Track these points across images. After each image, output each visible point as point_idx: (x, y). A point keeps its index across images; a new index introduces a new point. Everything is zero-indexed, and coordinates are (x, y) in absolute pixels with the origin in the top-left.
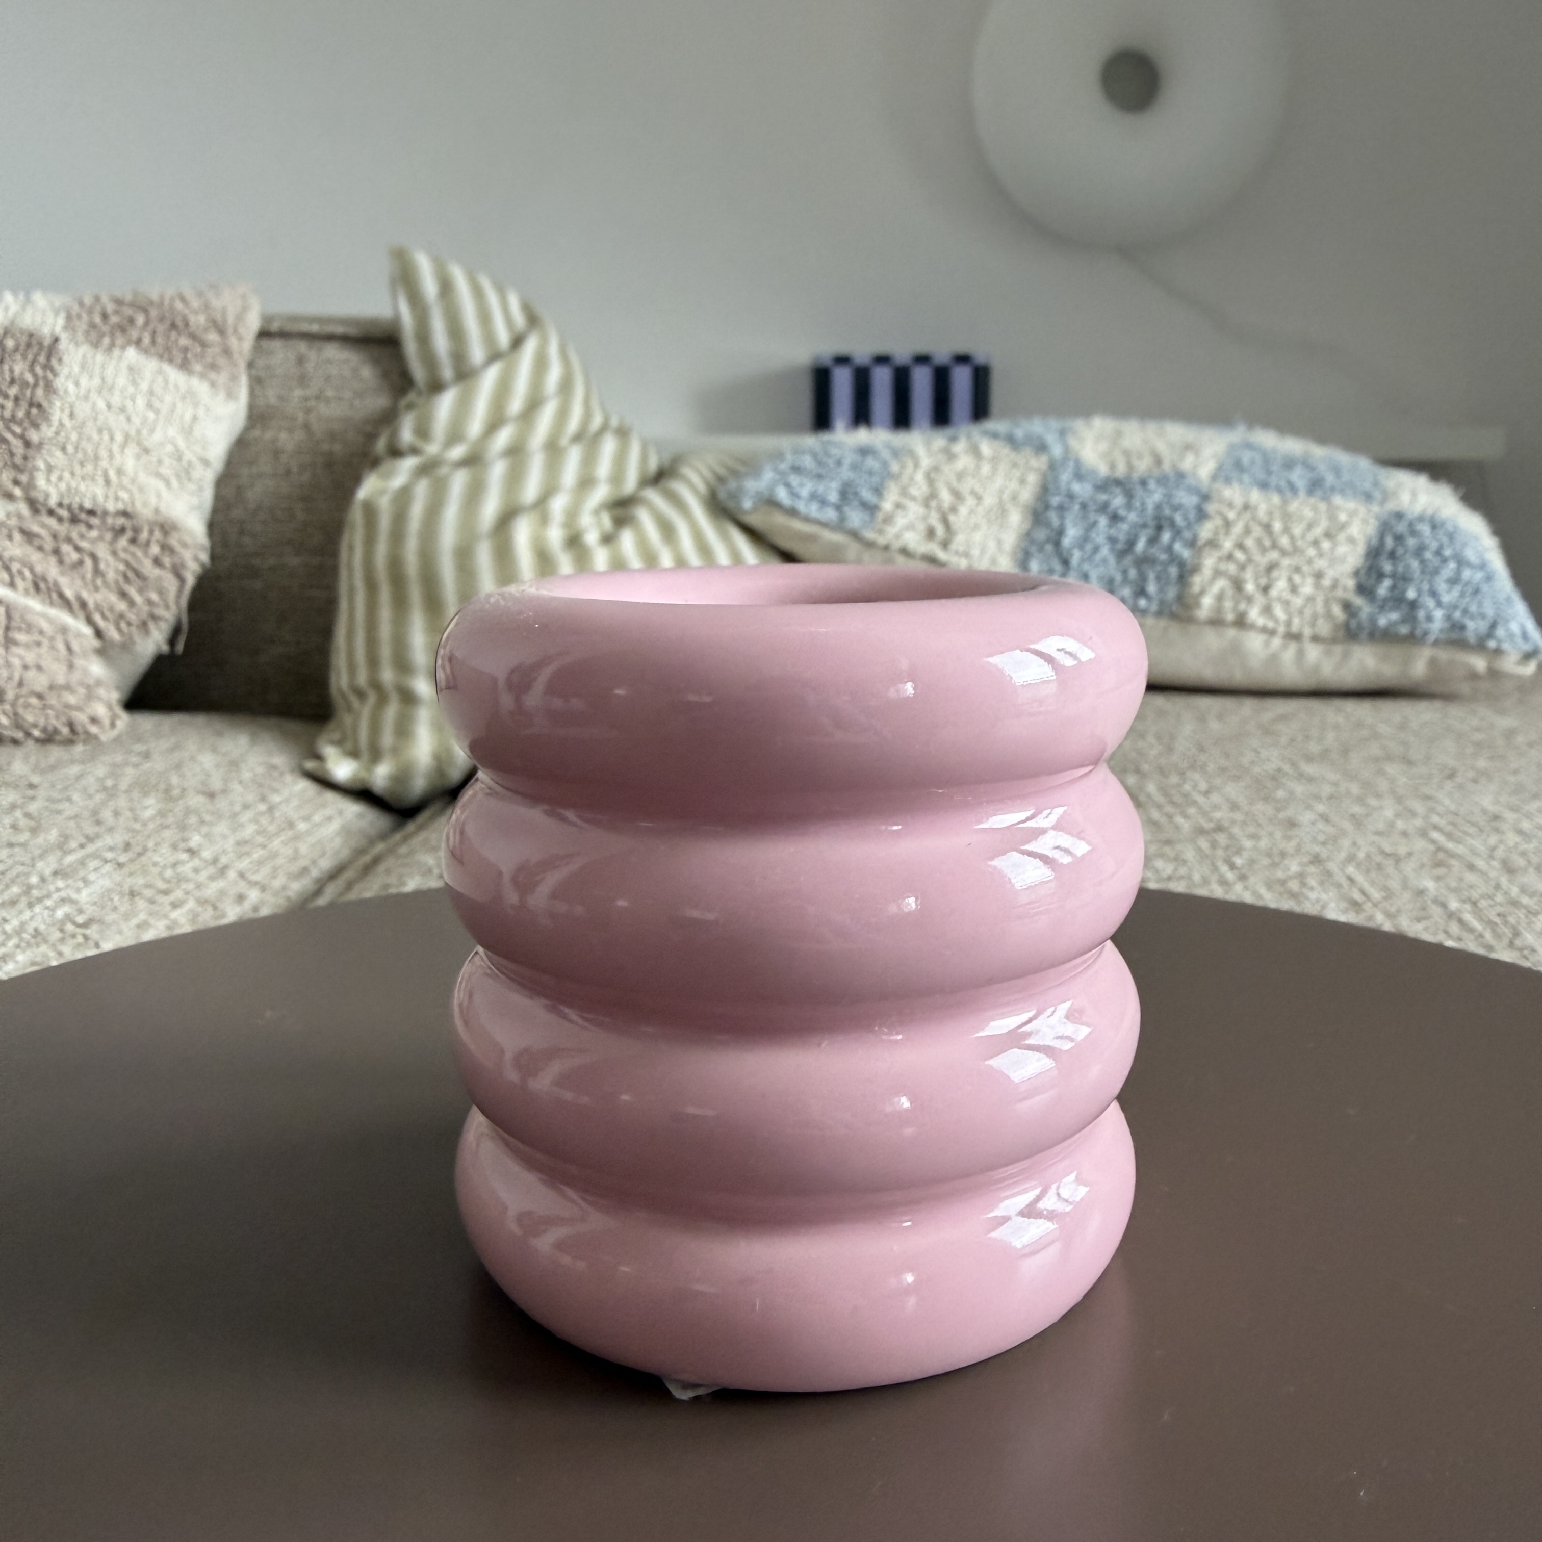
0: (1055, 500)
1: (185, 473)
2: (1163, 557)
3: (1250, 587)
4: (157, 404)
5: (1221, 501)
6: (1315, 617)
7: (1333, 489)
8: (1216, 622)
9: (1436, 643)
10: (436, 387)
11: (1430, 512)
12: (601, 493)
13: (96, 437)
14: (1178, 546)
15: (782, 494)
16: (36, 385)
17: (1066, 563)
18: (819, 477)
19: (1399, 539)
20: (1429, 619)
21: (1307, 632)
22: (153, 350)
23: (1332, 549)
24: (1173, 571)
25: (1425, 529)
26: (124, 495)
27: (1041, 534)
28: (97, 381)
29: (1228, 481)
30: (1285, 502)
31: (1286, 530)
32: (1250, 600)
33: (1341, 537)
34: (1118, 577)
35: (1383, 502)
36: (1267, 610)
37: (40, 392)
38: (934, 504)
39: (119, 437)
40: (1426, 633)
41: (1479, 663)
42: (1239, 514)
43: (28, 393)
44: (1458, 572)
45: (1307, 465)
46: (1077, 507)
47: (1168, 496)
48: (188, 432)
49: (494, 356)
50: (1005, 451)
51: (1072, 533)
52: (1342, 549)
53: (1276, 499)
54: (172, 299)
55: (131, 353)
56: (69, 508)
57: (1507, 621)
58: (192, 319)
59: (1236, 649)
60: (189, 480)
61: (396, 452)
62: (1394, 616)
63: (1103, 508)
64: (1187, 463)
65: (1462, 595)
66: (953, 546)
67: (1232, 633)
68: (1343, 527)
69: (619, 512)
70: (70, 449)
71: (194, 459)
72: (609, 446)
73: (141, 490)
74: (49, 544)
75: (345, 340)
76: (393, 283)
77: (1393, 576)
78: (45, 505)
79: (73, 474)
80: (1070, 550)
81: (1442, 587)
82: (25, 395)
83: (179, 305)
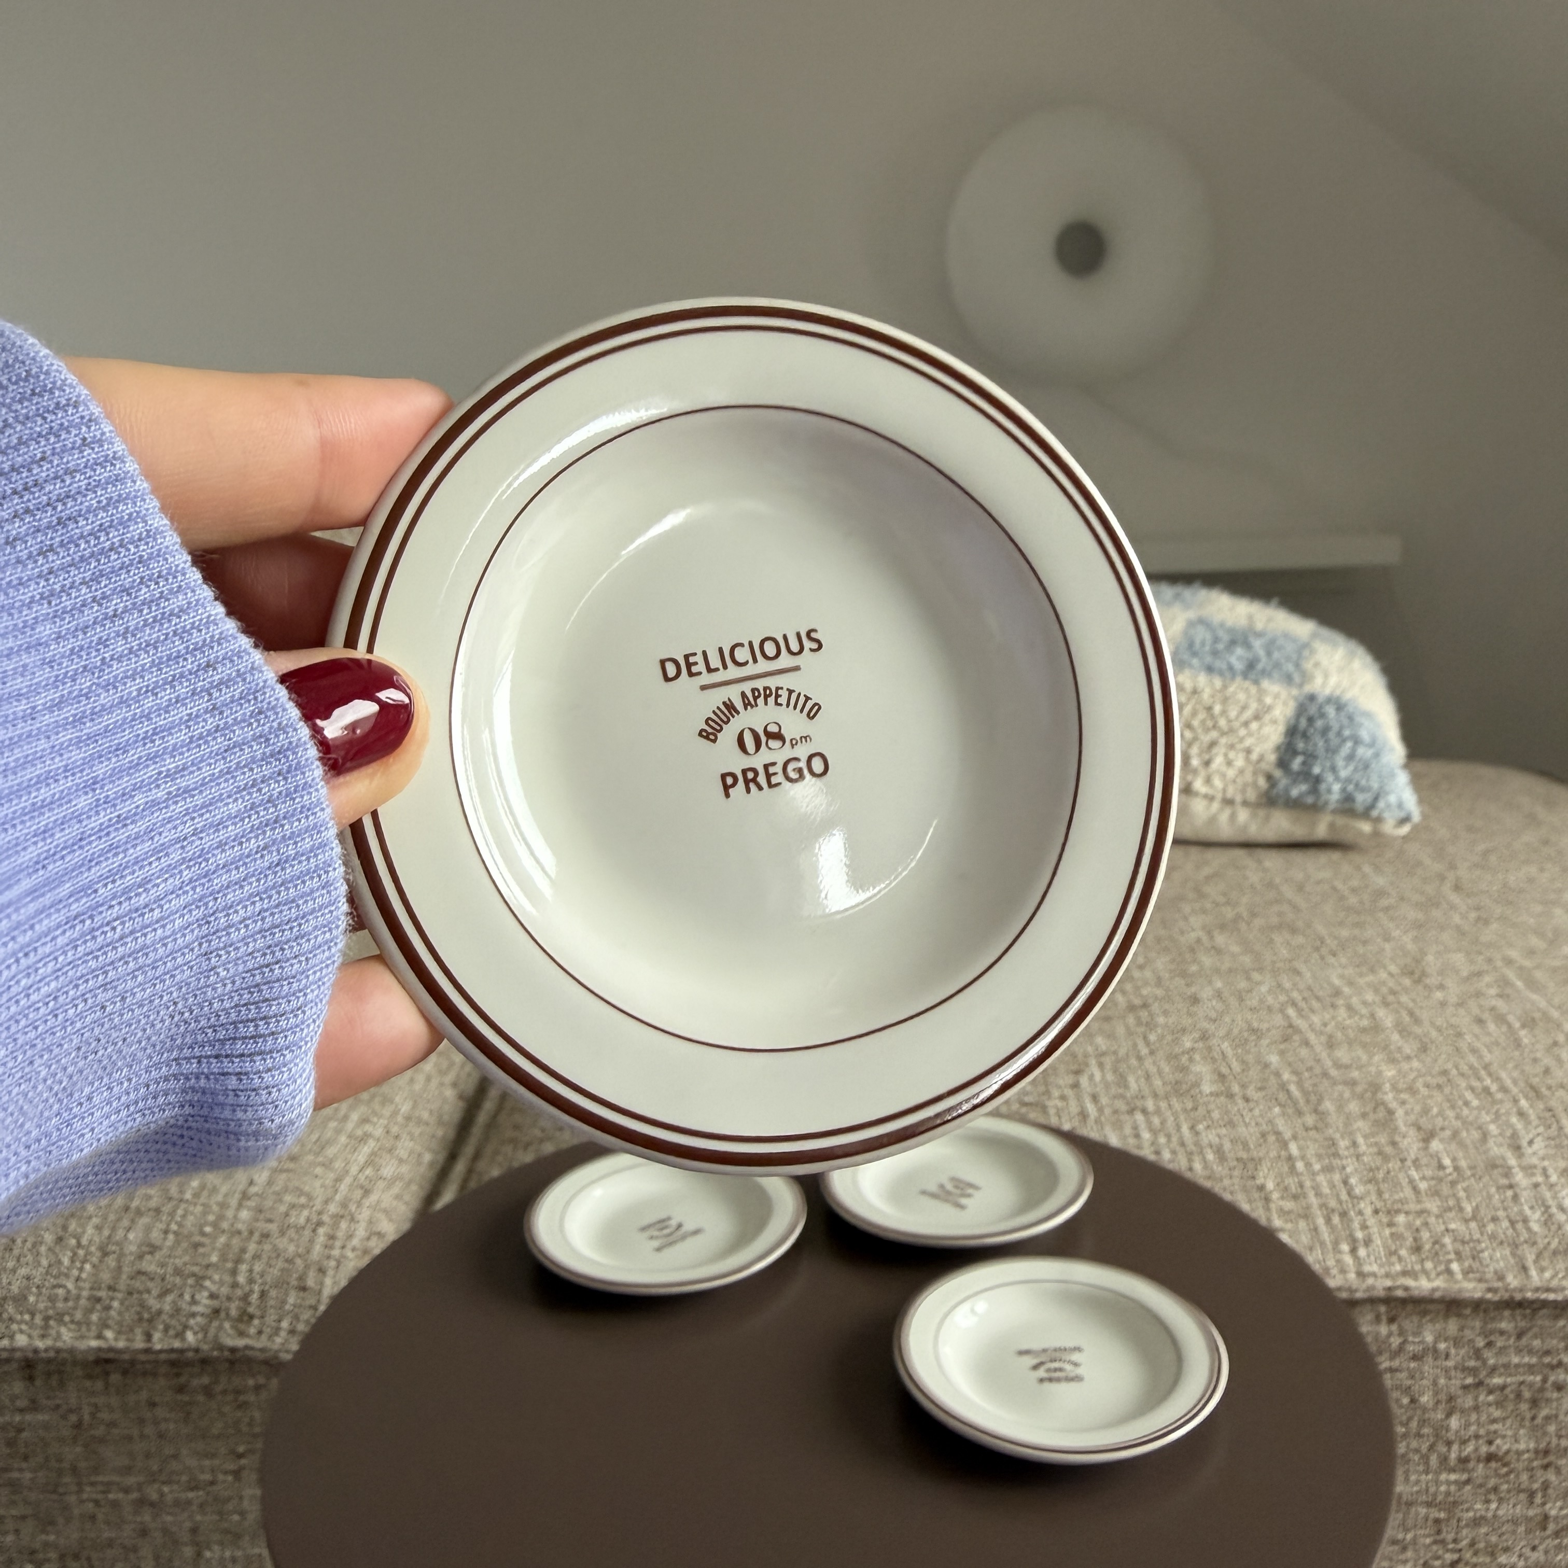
6: (1245, 785)
7: (1263, 673)
9: (1334, 812)
11: (1338, 692)
19: (1310, 720)
20: (1329, 791)
21: (1239, 799)
23: (1259, 729)
25: (1331, 711)
30: (1225, 687)
31: (1224, 712)
32: (1195, 772)
33: (1267, 718)
35: (1301, 686)
36: (1208, 781)
40: (1325, 804)
41: (1366, 827)
44: (1354, 749)
45: (1246, 641)
52: (1267, 729)
53: (1218, 683)
57: (1387, 793)
62: (1304, 787)
68: (1269, 709)
77: (1304, 753)
81: (1340, 763)
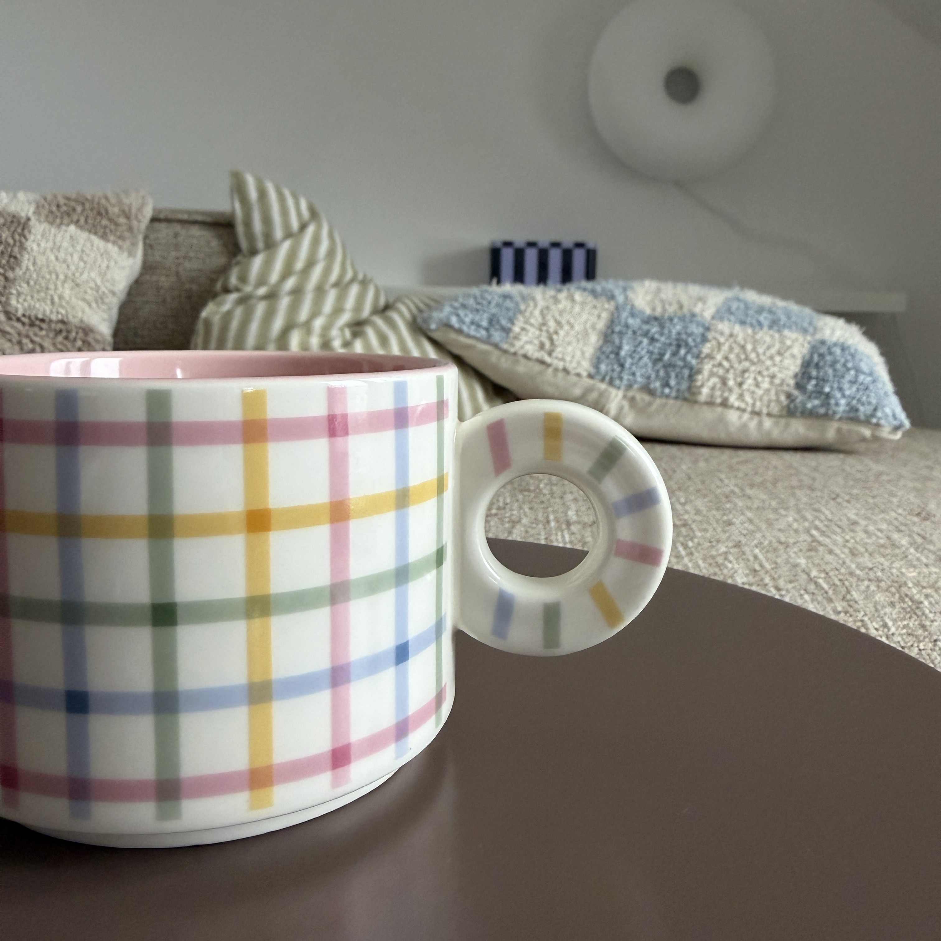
0: (617, 329)
1: (100, 299)
2: (681, 363)
3: (731, 383)
4: (85, 258)
5: (716, 331)
6: (770, 401)
7: (784, 326)
8: (710, 403)
9: (841, 419)
10: (253, 252)
11: (842, 340)
12: (346, 317)
13: (48, 276)
14: (689, 358)
15: (454, 321)
16: (14, 245)
17: (622, 366)
18: (477, 310)
19: (822, 356)
20: (837, 404)
21: (765, 411)
22: (86, 227)
23: (781, 361)
24: (686, 372)
25: (838, 351)
26: (63, 311)
27: (608, 349)
28: (50, 244)
29: (722, 319)
30: (755, 333)
31: (754, 349)
32: (731, 390)
33: (787, 354)
34: (653, 376)
35: (813, 335)
36: (741, 397)
37: (16, 249)
38: (544, 328)
39: (62, 277)
40: (835, 413)
41: (867, 432)
42: (727, 340)
43: (9, 250)
44: (856, 376)
45: (770, 311)
46: (630, 332)
47: (685, 327)
48: (103, 275)
49: (288, 235)
50: (590, 299)
51: (626, 348)
52: (787, 362)
53: (750, 331)
54: (99, 198)
55: (72, 228)
56: (29, 318)
57: (884, 407)
58: (110, 209)
59: (721, 420)
60: (103, 303)
61: (227, 290)
62: (817, 402)
63: (646, 334)
64: (698, 309)
65: (858, 390)
66: (554, 355)
67: (719, 409)
68: (789, 348)
69: (356, 329)
70: (32, 283)
71: (106, 291)
72: (354, 290)
73: (73, 308)
74: (15, 338)
75: (203, 224)
76: (232, 191)
77: (817, 378)
78: (15, 315)
79: (32, 297)
80: (625, 358)
81: (846, 386)
82: (7, 251)
83: (103, 201)
